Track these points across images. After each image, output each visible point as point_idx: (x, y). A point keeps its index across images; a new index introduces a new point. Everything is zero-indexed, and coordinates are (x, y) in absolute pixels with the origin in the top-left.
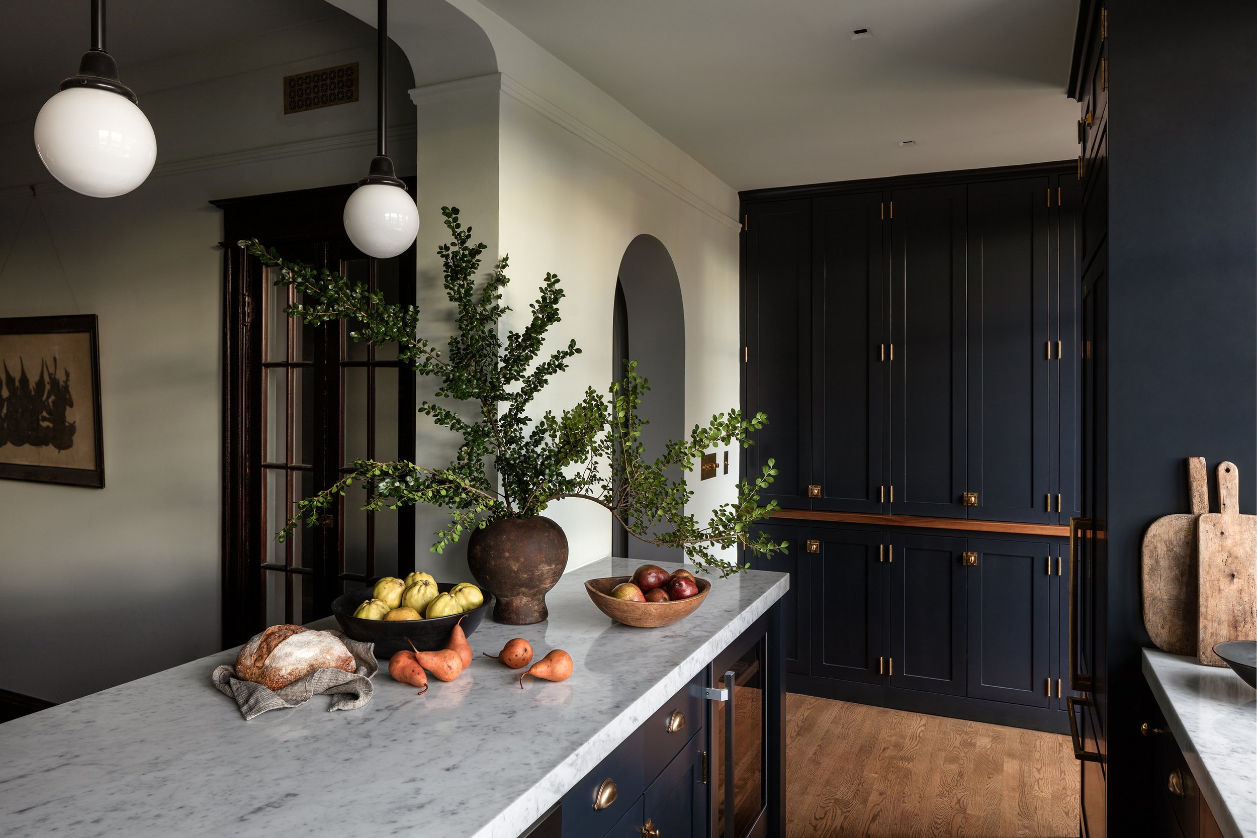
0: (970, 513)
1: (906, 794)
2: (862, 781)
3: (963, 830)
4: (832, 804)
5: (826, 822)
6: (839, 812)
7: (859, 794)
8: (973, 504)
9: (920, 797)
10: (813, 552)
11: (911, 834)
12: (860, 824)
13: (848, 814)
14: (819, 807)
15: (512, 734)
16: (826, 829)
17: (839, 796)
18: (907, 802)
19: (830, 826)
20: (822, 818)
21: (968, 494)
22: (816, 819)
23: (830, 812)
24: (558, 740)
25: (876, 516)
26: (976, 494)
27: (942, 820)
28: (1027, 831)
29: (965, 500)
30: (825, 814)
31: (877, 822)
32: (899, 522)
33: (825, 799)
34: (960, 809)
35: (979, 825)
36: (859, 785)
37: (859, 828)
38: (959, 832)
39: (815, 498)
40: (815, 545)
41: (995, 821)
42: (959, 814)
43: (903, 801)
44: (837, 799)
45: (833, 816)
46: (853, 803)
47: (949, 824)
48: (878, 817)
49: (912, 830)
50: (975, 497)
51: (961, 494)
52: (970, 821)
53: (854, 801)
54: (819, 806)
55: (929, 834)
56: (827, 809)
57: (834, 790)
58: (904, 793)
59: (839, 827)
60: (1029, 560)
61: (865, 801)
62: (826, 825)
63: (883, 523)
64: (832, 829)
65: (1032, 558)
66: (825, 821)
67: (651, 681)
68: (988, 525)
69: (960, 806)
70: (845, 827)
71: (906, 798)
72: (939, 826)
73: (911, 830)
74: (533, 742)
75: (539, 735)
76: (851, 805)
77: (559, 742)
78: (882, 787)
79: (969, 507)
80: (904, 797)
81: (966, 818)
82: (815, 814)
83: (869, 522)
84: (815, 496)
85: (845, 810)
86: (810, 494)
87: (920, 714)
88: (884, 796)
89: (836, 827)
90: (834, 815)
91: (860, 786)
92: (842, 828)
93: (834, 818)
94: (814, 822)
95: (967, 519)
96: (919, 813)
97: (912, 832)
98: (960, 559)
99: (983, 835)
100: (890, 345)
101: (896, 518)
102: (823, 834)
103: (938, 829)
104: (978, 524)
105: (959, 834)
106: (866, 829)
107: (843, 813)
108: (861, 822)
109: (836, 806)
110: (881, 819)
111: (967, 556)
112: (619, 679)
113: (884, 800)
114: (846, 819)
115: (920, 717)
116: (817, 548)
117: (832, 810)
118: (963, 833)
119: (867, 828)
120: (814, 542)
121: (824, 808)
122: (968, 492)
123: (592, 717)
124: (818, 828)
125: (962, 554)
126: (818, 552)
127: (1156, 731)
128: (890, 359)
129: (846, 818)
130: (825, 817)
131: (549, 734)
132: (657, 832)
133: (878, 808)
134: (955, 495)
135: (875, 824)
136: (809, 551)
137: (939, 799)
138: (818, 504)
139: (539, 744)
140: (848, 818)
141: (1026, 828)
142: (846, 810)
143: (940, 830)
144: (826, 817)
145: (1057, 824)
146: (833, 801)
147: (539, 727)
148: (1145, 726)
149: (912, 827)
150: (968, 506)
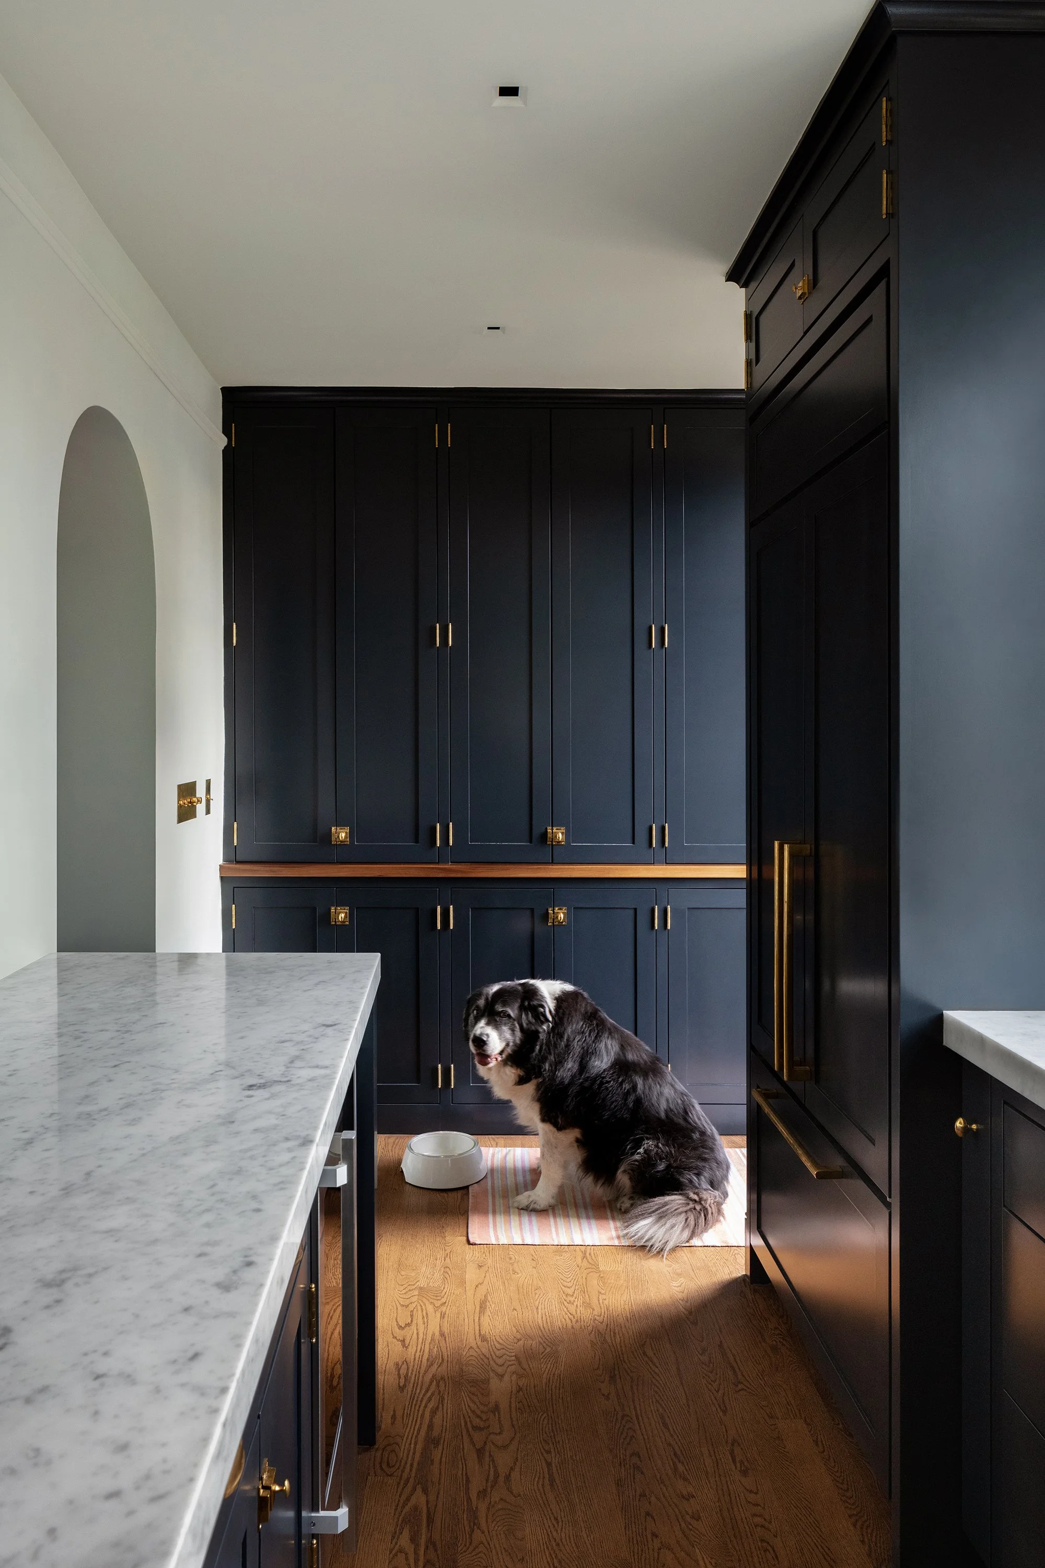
0: (554, 855)
1: (513, 1258)
2: (448, 1251)
3: (604, 1297)
4: (417, 1297)
5: (417, 1329)
6: (430, 1308)
7: (450, 1273)
8: (560, 842)
9: (533, 1260)
10: (339, 923)
11: (540, 1321)
12: (466, 1320)
13: (444, 1309)
14: (399, 1308)
15: (28, 1401)
16: (420, 1340)
17: (422, 1283)
18: (519, 1272)
19: (425, 1334)
20: (408, 1325)
21: (552, 830)
22: (400, 1327)
23: (417, 1311)
24: (158, 1390)
25: (432, 866)
26: (563, 829)
27: (572, 1289)
28: (682, 1280)
29: (550, 838)
30: (412, 1316)
31: (488, 1313)
32: (462, 872)
33: (404, 1291)
34: (590, 1266)
35: (622, 1285)
36: (445, 1258)
37: (466, 1328)
38: (601, 1301)
39: (342, 845)
40: (342, 912)
41: (639, 1273)
42: (592, 1274)
43: (513, 1270)
44: (421, 1288)
45: (423, 1317)
46: (446, 1288)
47: (584, 1292)
48: (488, 1304)
49: (540, 1313)
50: (562, 833)
51: (543, 830)
52: (609, 1281)
53: (446, 1286)
54: (398, 1304)
55: (564, 1314)
56: (411, 1307)
57: (413, 1274)
58: (510, 1258)
59: (437, 1333)
60: (632, 912)
61: (462, 1283)
62: (418, 1334)
63: (441, 875)
64: (429, 1338)
65: (635, 909)
66: (413, 1327)
67: (281, 1186)
68: (582, 870)
69: (588, 1262)
70: (446, 1331)
71: (515, 1264)
72: (572, 1299)
73: (538, 1314)
74: (96, 1413)
75: (102, 1385)
76: (444, 1292)
77: (166, 1398)
78: (477, 1256)
79: (554, 846)
80: (512, 1264)
81: (602, 1277)
82: (396, 1319)
83: (422, 874)
84: (341, 842)
85: (438, 1303)
86: (333, 839)
87: (493, 1136)
88: (485, 1268)
89: (434, 1335)
90: (425, 1314)
91: (448, 1260)
92: (442, 1335)
93: (426, 1320)
94: (399, 1334)
95: (552, 862)
96: (540, 1284)
97: (540, 1316)
98: (546, 916)
99: (632, 1298)
100: (448, 625)
101: (454, 867)
102: (419, 1350)
103: (573, 1304)
104: (567, 868)
105: (602, 1305)
106: (477, 1328)
107: (436, 1308)
108: (466, 1317)
109: (424, 1300)
110: (493, 1306)
111: (554, 913)
112: (213, 1195)
113: (487, 1275)
114: (443, 1318)
115: (494, 1140)
116: (346, 917)
117: (419, 1308)
118: (606, 1302)
119: (477, 1324)
120: (341, 909)
121: (407, 1306)
122: (552, 827)
123: (207, 1302)
124: (407, 1342)
125: (547, 910)
126: (347, 923)
127: (974, 1127)
128: (448, 644)
129: (443, 1316)
130: (412, 1321)
131: (129, 1379)
132: (287, 1483)
133: (482, 1290)
134: (537, 832)
135: (487, 1318)
136: (333, 923)
137: (558, 1257)
138: (344, 854)
139: (116, 1416)
140: (446, 1316)
141: (679, 1275)
142: (440, 1302)
143: (575, 1304)
144: (415, 1322)
145: (713, 1261)
146: (416, 1293)
147: (92, 1362)
148: (960, 1123)
149: (537, 1308)
150: (552, 845)
